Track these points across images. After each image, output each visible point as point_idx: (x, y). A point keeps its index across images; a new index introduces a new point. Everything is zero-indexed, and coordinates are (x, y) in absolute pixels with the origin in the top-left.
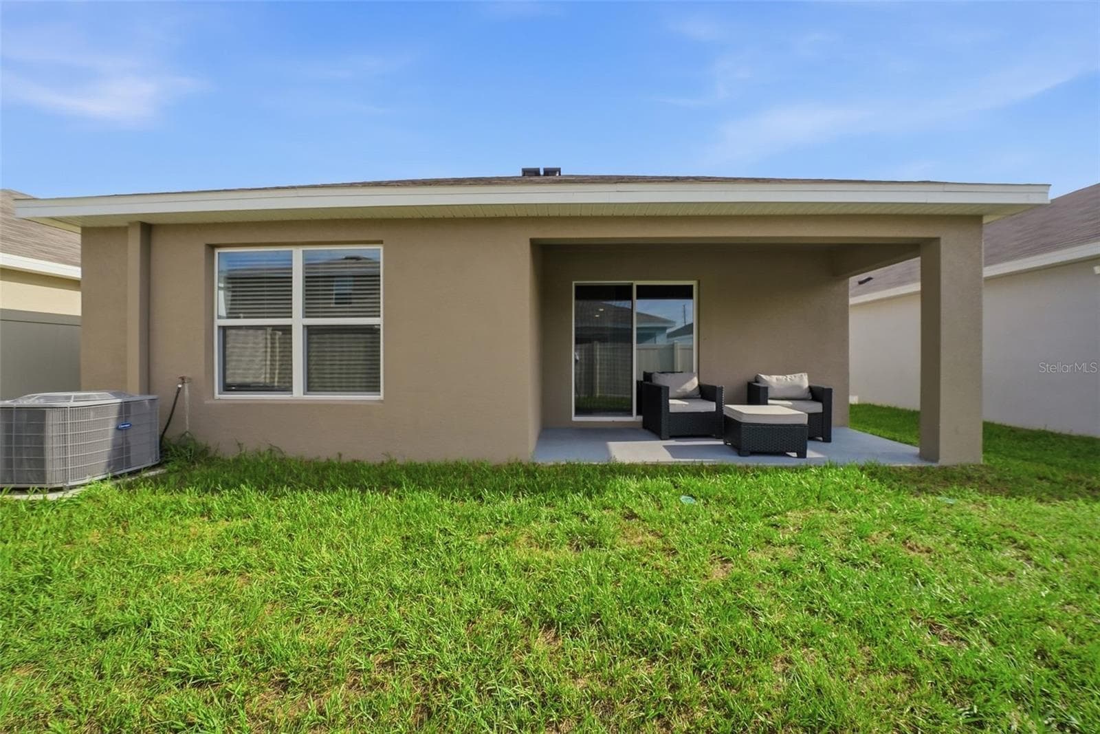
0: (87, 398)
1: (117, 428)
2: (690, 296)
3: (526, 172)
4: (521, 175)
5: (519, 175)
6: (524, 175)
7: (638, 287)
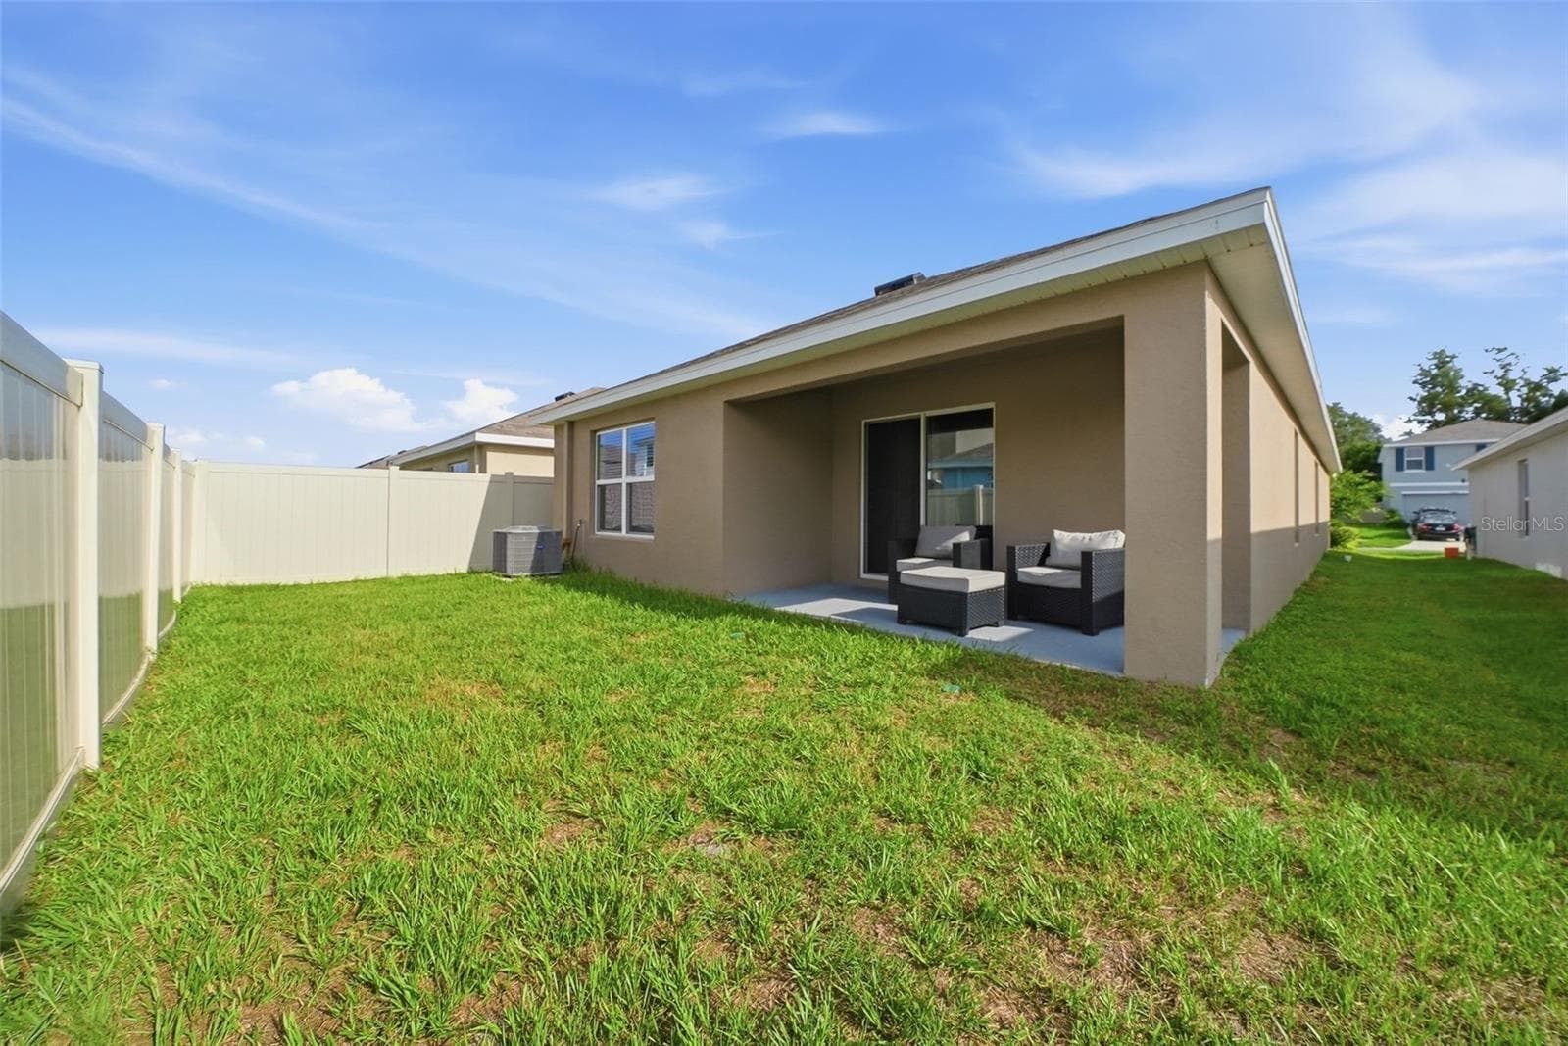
0: (530, 529)
1: (537, 548)
2: (989, 425)
3: (878, 291)
4: (874, 295)
5: (870, 297)
6: (877, 294)
7: (929, 419)
